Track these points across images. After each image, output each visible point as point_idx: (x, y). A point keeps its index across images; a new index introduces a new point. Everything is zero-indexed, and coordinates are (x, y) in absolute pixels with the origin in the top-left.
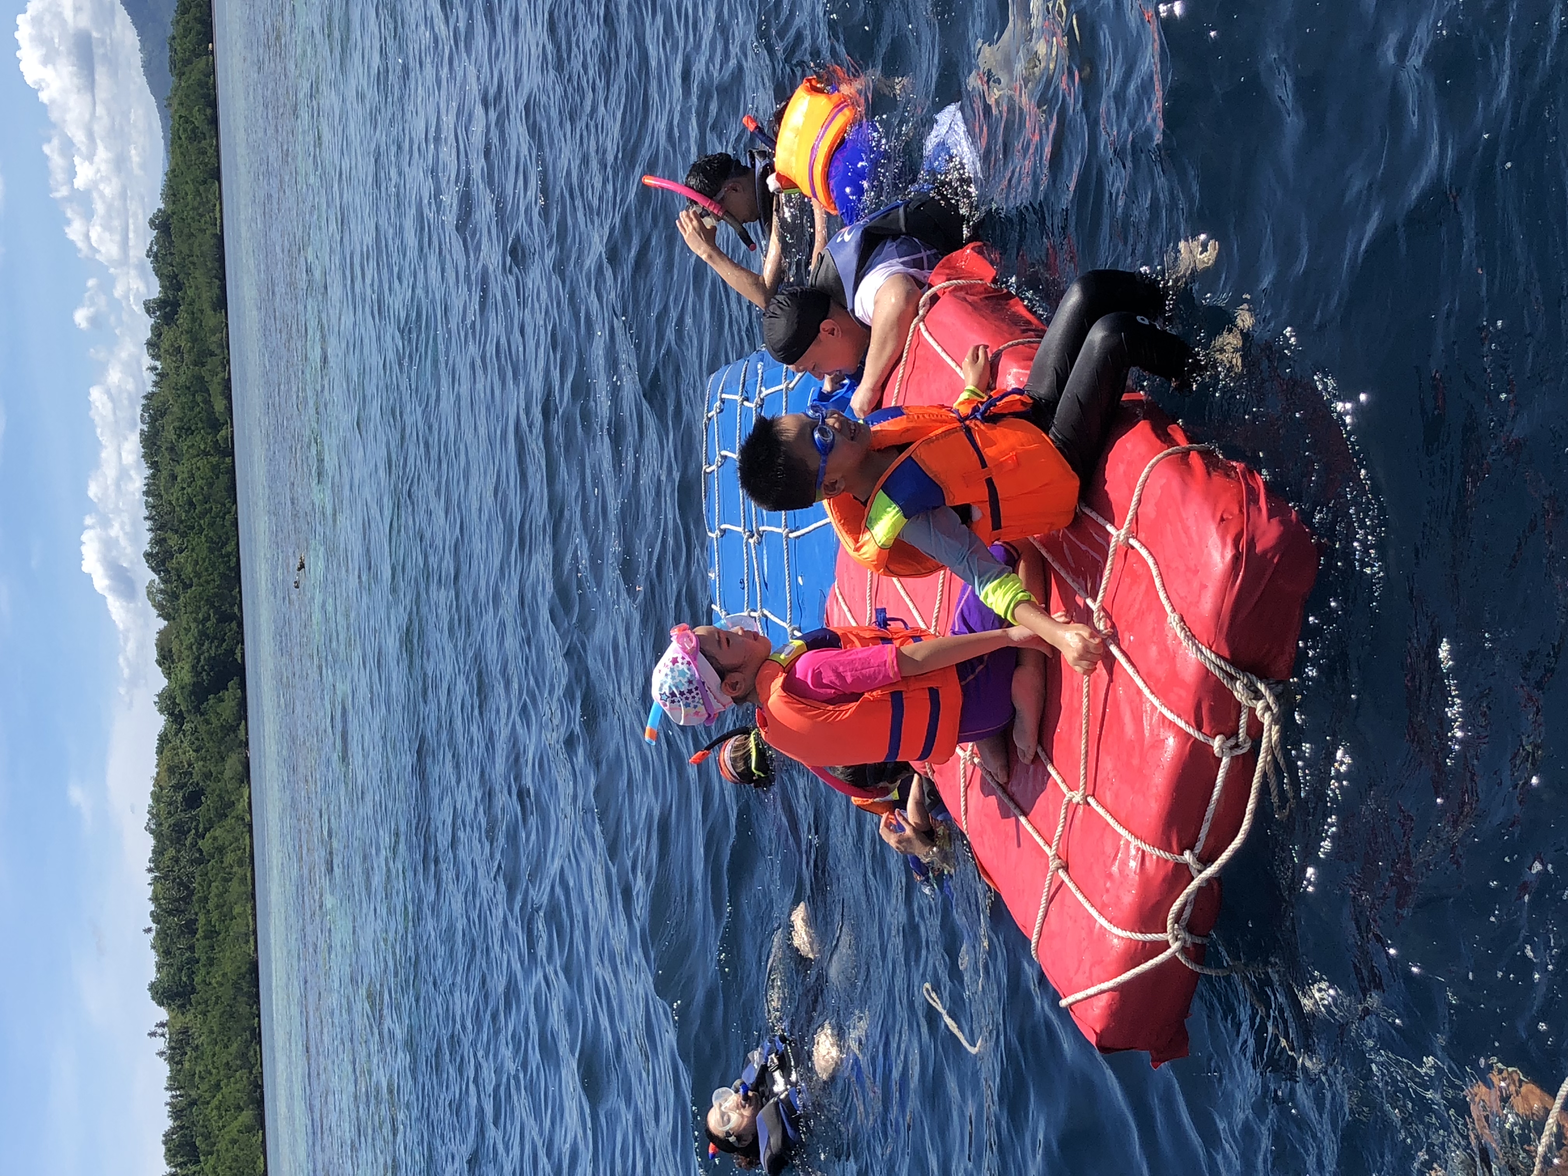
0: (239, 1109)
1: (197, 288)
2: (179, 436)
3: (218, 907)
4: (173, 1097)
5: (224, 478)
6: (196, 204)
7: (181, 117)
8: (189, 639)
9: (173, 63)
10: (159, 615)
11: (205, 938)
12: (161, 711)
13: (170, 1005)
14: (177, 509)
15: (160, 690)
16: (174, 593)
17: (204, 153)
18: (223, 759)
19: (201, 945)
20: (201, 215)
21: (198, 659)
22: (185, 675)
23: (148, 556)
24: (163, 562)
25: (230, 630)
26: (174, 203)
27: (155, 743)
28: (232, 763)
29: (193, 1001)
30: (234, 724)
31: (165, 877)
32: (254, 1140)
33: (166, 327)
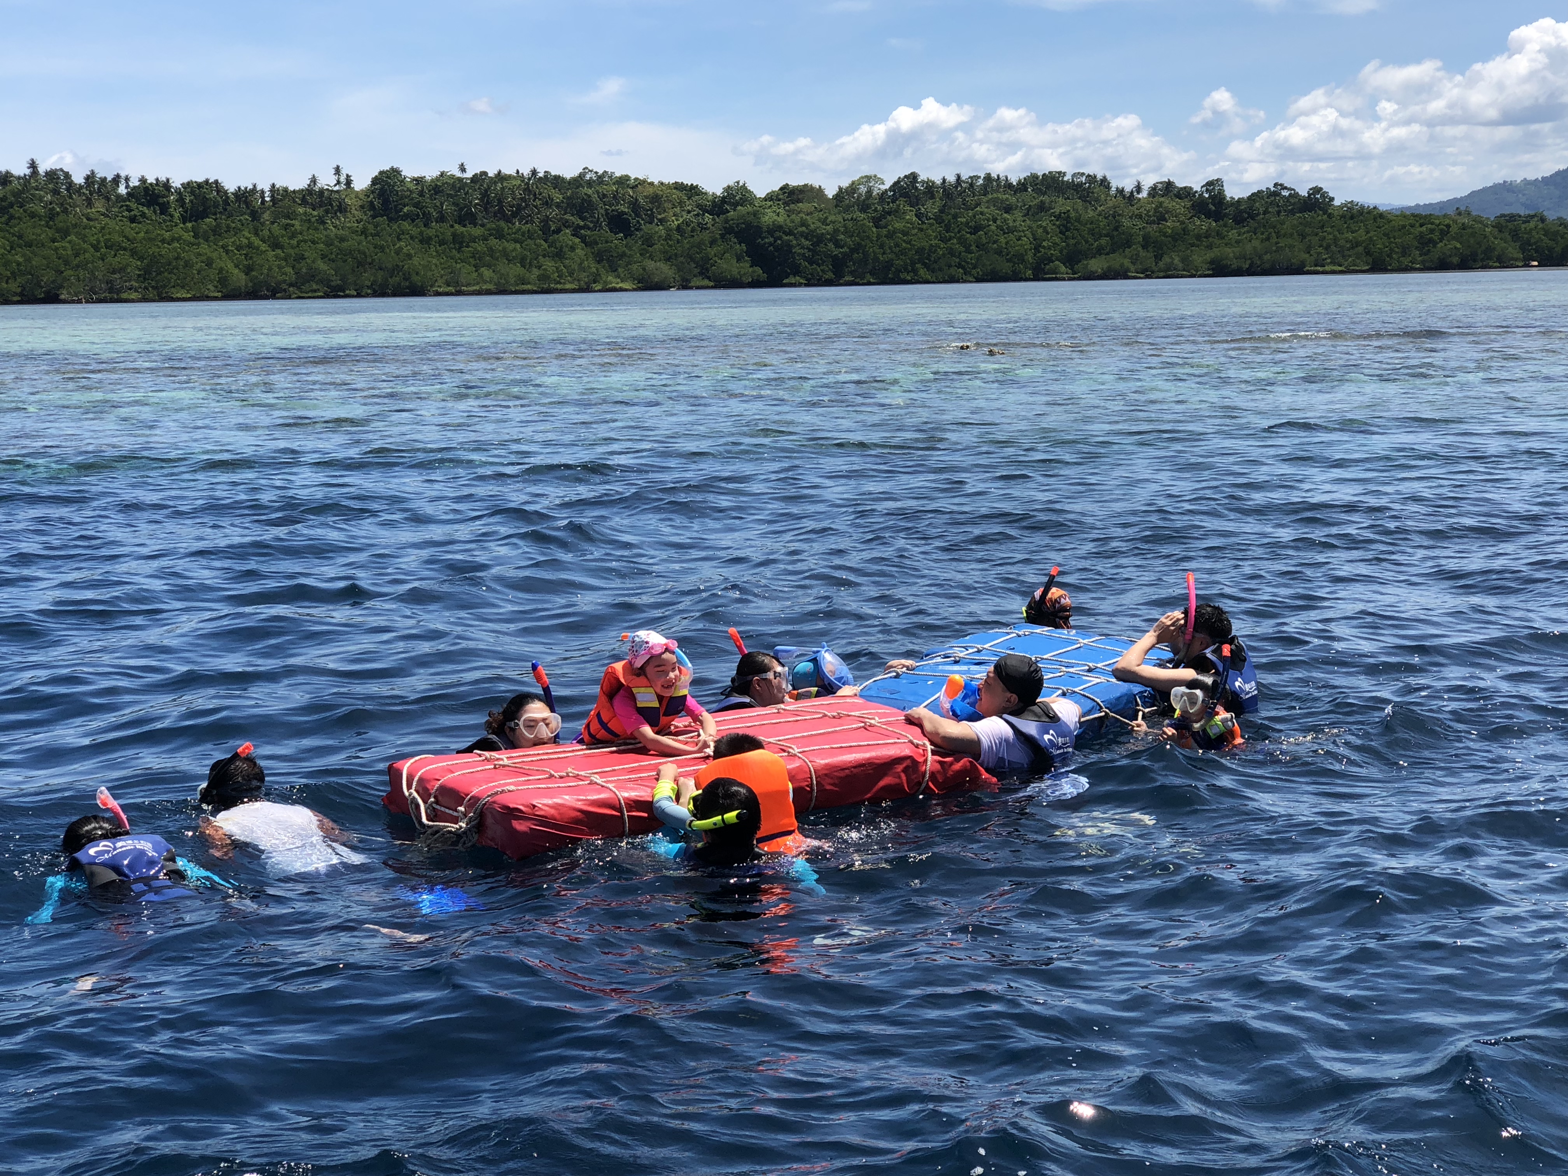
0: (248, 270)
1: (1238, 242)
2: (1058, 217)
3: (491, 249)
4: (263, 192)
5: (1006, 268)
6: (1342, 242)
7: (1448, 226)
8: (814, 223)
9: (1512, 218)
10: (840, 189)
11: (454, 235)
12: (728, 189)
13: (373, 192)
14: (971, 213)
15: (750, 187)
16: (868, 206)
17: (1404, 254)
18: (668, 259)
19: (446, 230)
20: (1327, 248)
21: (790, 233)
22: (771, 217)
23: (913, 177)
24: (906, 195)
25: (822, 271)
26: (1343, 216)
27: (688, 181)
28: (664, 270)
29: (379, 219)
30: (710, 274)
31: (527, 190)
32: (210, 287)
33: (1189, 204)
